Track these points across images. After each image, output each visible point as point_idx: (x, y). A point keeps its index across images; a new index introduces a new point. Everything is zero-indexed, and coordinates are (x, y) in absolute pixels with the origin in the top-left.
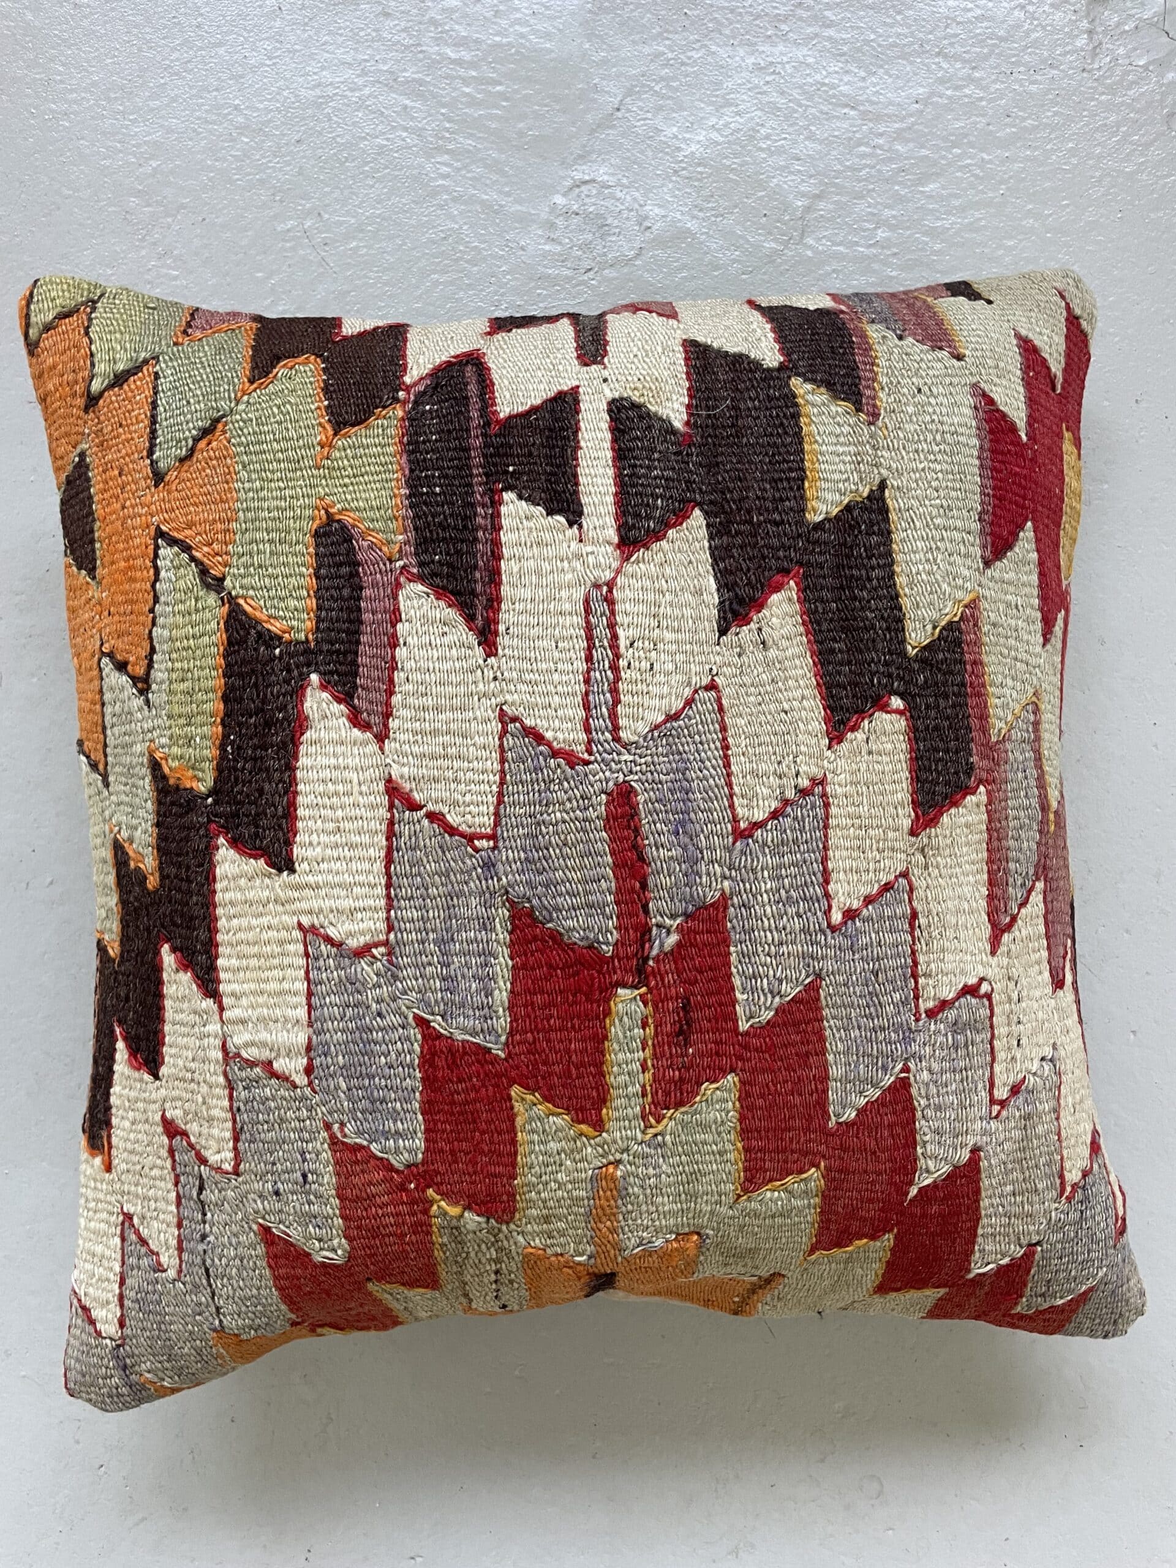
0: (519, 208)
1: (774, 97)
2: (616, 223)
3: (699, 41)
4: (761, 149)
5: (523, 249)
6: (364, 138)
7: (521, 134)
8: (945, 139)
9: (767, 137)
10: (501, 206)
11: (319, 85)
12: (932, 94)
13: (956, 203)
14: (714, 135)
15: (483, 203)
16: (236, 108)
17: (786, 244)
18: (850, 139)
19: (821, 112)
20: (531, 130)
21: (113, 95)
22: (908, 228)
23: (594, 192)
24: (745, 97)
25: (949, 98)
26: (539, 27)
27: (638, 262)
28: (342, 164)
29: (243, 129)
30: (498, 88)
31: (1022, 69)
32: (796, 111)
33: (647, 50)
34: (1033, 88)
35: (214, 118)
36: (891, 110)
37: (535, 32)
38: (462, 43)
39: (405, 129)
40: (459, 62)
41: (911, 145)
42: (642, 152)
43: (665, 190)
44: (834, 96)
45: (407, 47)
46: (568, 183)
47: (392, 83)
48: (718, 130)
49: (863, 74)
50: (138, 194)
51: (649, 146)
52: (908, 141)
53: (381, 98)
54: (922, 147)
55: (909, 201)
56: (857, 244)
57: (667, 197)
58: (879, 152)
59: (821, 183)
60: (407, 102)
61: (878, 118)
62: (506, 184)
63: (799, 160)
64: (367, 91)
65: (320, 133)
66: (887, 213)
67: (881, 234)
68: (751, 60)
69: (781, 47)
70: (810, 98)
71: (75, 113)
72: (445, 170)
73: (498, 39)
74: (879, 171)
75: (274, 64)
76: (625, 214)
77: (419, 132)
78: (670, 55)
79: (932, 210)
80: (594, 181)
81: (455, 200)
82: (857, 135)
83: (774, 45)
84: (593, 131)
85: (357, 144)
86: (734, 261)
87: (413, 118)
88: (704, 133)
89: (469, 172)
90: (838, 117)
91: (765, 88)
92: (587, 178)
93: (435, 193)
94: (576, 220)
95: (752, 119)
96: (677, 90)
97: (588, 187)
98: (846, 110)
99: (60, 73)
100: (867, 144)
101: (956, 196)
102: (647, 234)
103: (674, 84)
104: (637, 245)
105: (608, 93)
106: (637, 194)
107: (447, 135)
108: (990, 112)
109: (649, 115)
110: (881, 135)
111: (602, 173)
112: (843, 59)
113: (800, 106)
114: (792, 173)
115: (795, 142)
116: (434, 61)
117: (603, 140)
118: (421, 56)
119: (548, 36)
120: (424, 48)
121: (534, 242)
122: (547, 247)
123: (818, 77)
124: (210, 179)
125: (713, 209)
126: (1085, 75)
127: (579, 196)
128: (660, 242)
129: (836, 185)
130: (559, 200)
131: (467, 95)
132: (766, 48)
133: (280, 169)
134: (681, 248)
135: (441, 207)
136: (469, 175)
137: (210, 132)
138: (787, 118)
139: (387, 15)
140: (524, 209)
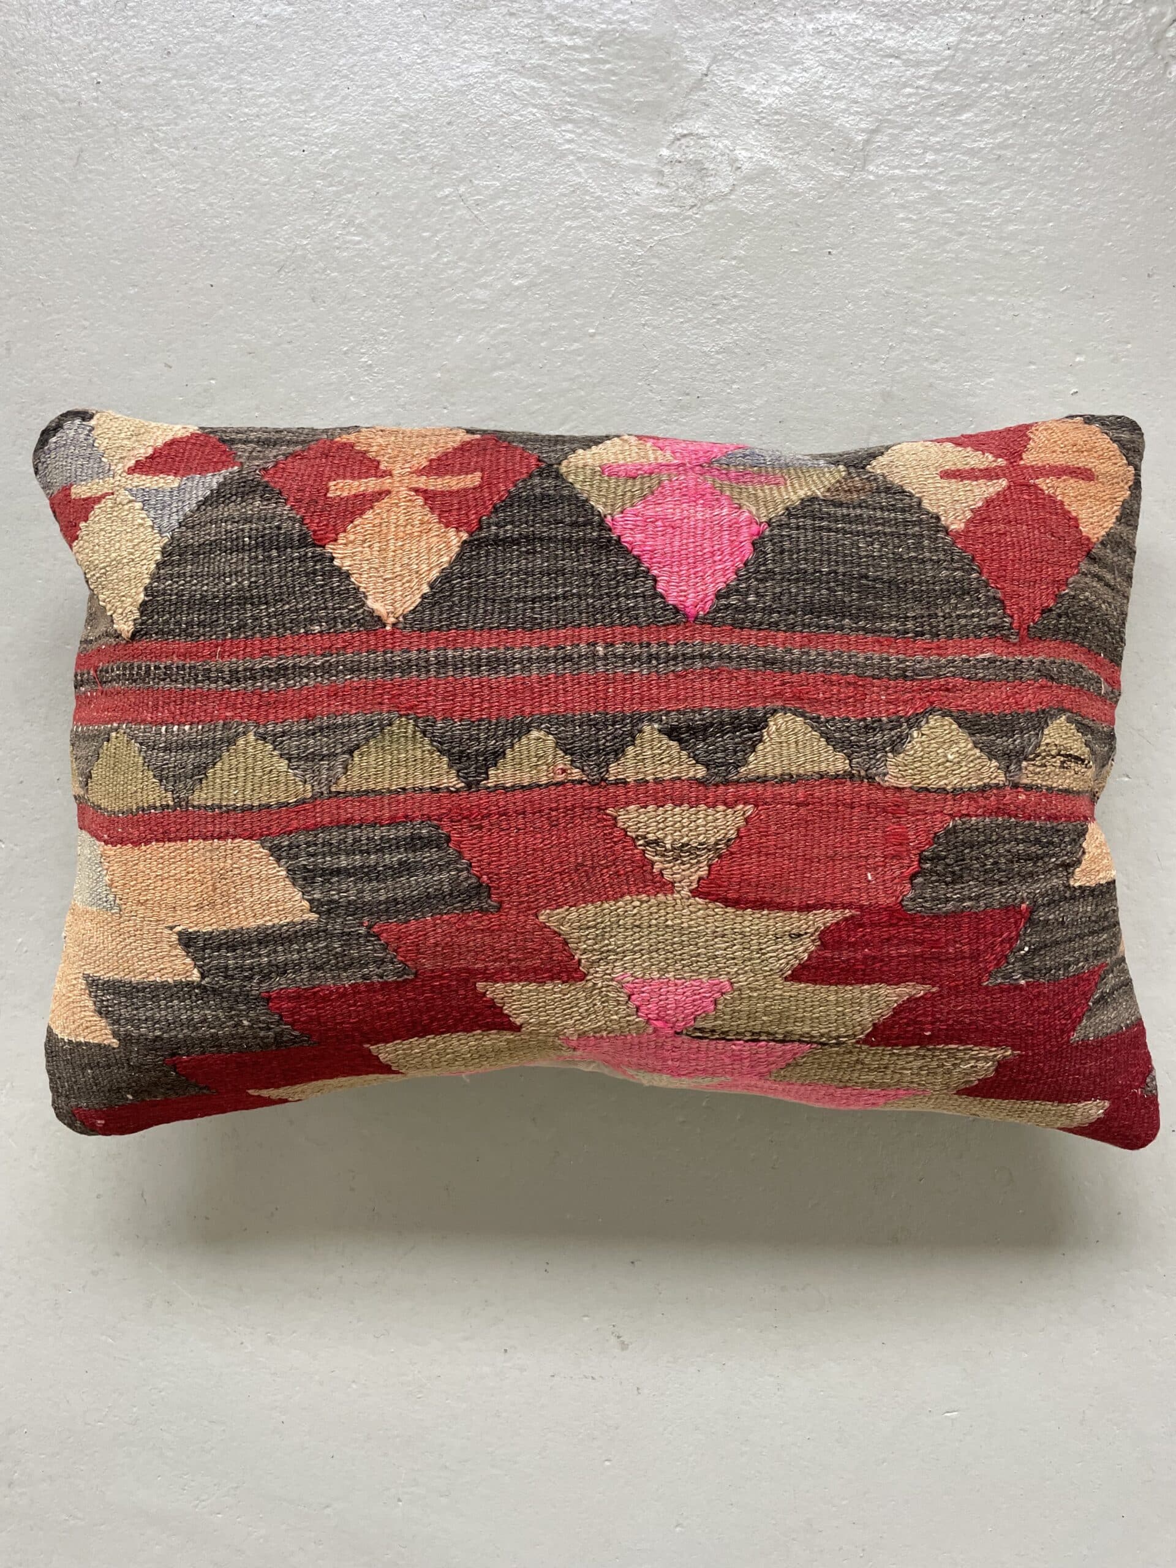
0: (632, 161)
1: (832, 54)
2: (712, 166)
3: (767, 14)
4: (825, 97)
5: (637, 194)
6: (502, 116)
7: (629, 102)
8: (974, 77)
9: (829, 87)
10: (617, 161)
11: (462, 76)
12: (961, 41)
13: (987, 127)
14: (786, 89)
15: (602, 160)
16: (396, 100)
17: (851, 172)
18: (897, 83)
19: (872, 63)
20: (635, 97)
21: (294, 97)
22: (949, 151)
23: (692, 143)
24: (808, 56)
25: (975, 43)
26: (636, 14)
27: (733, 197)
28: (486, 138)
29: (403, 117)
30: (608, 66)
31: (1032, 15)
32: (850, 64)
33: (726, 25)
34: (1043, 30)
35: (379, 110)
36: (928, 57)
37: (635, 18)
38: (575, 32)
39: (535, 106)
40: (573, 48)
41: (947, 84)
42: (729, 108)
43: (750, 136)
44: (881, 50)
45: (530, 39)
46: (671, 137)
47: (521, 70)
48: (789, 85)
49: (903, 30)
50: (324, 177)
51: (734, 102)
52: (943, 81)
53: (513, 83)
54: (956, 84)
55: (949, 128)
56: (909, 166)
57: (752, 142)
58: (921, 91)
59: (877, 120)
60: (535, 84)
61: (918, 64)
62: (620, 143)
63: (857, 102)
64: (501, 78)
65: (466, 116)
66: (933, 139)
67: (930, 157)
68: (810, 26)
69: (834, 14)
70: (862, 52)
71: (266, 115)
72: (568, 136)
73: (604, 26)
74: (923, 107)
75: (424, 62)
76: (719, 158)
77: (547, 107)
78: (745, 28)
79: (969, 135)
80: (691, 134)
81: (579, 159)
82: (903, 79)
83: (828, 12)
84: (688, 94)
85: (496, 122)
86: (811, 189)
87: (540, 97)
88: (777, 87)
89: (590, 135)
90: (886, 66)
91: (824, 48)
92: (685, 132)
93: (563, 155)
94: (678, 167)
95: (816, 73)
96: (751, 55)
97: (688, 139)
98: (890, 60)
99: (250, 83)
100: (911, 86)
101: (986, 122)
102: (738, 173)
103: (751, 51)
104: (731, 181)
105: (696, 62)
106: (726, 142)
107: (569, 108)
108: (1010, 52)
109: (732, 78)
110: (922, 77)
111: (698, 126)
112: (885, 19)
113: (854, 59)
114: (851, 114)
115: (852, 89)
116: (555, 49)
117: (696, 101)
118: (541, 46)
119: (645, 20)
120: (546, 39)
121: (646, 189)
122: (657, 191)
123: (867, 35)
124: (380, 160)
125: (789, 148)
126: (1084, 15)
127: (680, 147)
128: (749, 179)
129: (888, 121)
130: (665, 152)
131: (584, 73)
132: (823, 16)
133: (436, 148)
134: (766, 182)
135: (569, 166)
136: (589, 138)
137: (376, 121)
138: (844, 71)
139: (512, 14)
140: (635, 162)
